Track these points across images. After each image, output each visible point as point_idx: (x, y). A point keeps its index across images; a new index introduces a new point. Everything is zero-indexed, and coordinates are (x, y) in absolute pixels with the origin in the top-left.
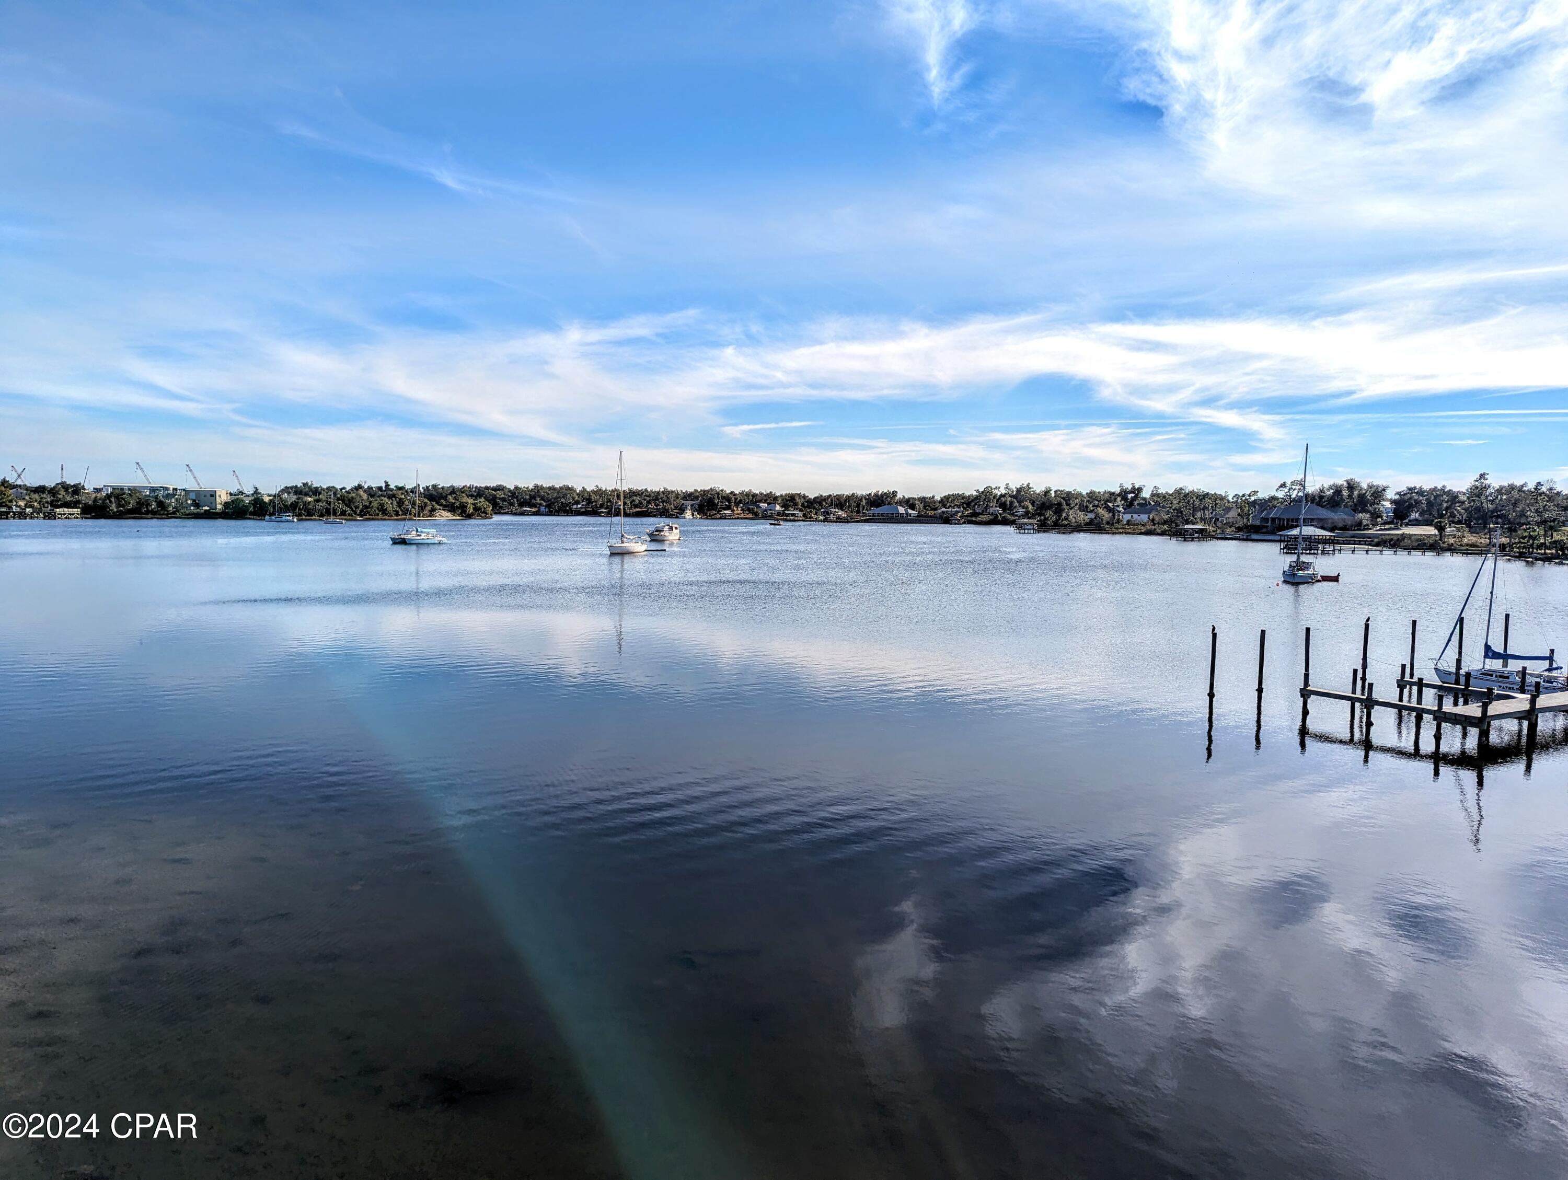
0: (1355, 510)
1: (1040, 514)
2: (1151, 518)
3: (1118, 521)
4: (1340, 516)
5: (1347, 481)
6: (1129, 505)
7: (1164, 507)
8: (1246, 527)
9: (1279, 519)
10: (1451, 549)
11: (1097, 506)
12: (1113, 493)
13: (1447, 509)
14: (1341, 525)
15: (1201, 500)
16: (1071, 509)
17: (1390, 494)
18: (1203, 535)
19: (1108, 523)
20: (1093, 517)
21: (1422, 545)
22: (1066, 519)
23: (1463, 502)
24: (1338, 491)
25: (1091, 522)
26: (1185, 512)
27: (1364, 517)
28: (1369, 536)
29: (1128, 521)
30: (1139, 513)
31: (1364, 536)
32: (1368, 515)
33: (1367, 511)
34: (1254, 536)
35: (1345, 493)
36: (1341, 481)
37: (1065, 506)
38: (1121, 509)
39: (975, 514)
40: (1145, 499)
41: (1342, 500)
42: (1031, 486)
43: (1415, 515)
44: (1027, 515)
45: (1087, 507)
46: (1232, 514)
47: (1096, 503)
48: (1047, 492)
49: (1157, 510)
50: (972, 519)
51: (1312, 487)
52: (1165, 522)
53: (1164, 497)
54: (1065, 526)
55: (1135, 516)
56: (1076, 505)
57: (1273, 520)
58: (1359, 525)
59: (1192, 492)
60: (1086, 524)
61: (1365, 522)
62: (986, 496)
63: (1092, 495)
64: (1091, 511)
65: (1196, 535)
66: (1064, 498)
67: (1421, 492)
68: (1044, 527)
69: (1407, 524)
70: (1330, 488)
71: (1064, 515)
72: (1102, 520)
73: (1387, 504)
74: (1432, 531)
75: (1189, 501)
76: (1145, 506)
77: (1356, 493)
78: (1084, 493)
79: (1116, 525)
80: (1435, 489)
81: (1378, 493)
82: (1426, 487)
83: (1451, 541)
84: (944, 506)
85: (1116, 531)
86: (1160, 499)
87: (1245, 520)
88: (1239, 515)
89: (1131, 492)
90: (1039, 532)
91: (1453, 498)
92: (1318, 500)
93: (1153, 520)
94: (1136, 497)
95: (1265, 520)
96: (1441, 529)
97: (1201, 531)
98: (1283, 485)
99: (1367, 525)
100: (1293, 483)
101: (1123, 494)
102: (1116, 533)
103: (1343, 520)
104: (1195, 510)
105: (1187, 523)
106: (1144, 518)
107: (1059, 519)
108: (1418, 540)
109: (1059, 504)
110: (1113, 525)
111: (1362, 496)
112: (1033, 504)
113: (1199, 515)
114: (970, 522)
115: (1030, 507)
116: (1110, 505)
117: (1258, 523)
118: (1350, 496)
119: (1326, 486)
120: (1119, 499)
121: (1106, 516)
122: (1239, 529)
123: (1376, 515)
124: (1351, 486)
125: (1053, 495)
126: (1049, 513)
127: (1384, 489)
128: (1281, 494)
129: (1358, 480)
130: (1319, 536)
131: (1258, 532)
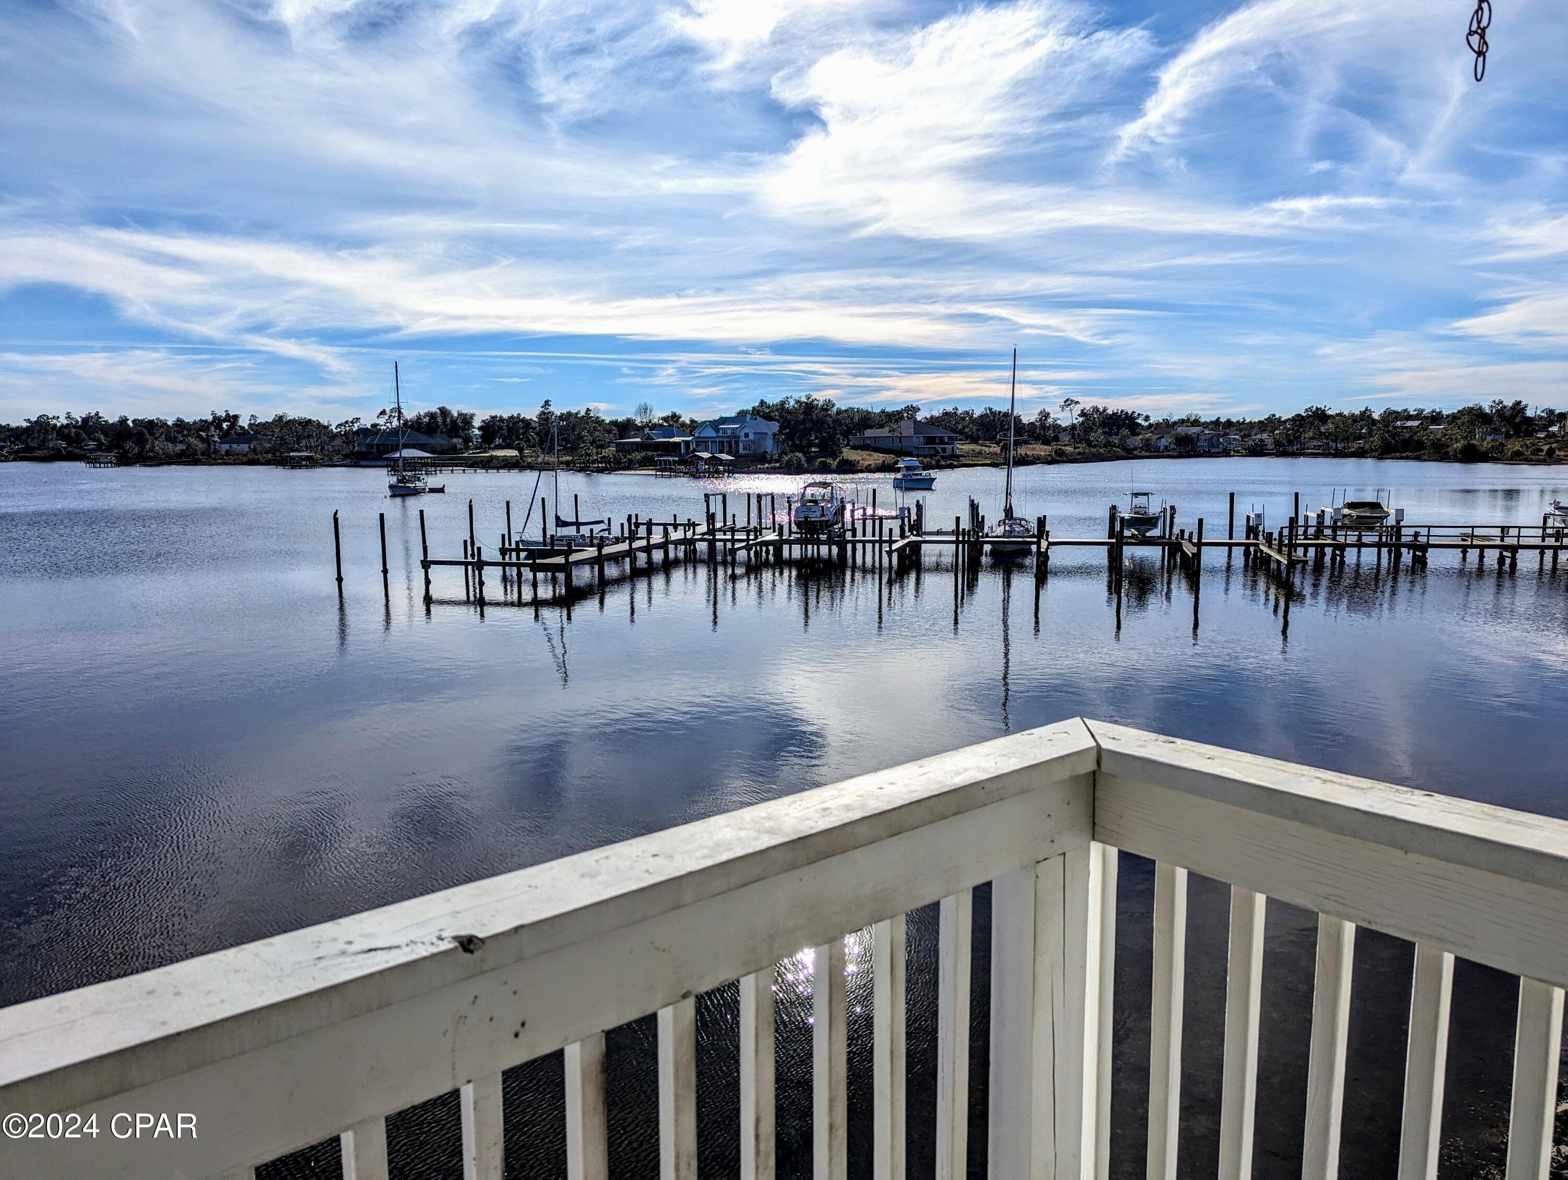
0: (451, 437)
1: (119, 446)
2: (252, 447)
3: (216, 452)
4: (438, 440)
5: (440, 409)
6: (225, 436)
7: (265, 435)
8: (352, 453)
9: (383, 445)
10: (530, 467)
11: (188, 436)
12: (206, 421)
13: (523, 434)
14: (439, 449)
15: (303, 427)
16: (156, 439)
17: (477, 423)
18: (311, 463)
19: (203, 454)
20: (184, 447)
21: (507, 465)
22: (152, 450)
23: (535, 428)
24: (432, 416)
25: (183, 453)
26: (289, 439)
27: (458, 441)
28: (465, 458)
29: (227, 452)
30: (238, 443)
31: (461, 458)
32: (461, 440)
33: (460, 437)
34: (362, 463)
35: (440, 420)
36: (434, 409)
37: (148, 436)
38: (216, 439)
39: (31, 449)
40: (242, 428)
41: (438, 426)
42: (100, 415)
43: (498, 441)
44: (99, 448)
45: (175, 438)
46: (338, 442)
47: (185, 432)
48: (123, 421)
49: (258, 439)
50: (25, 455)
51: (410, 414)
52: (268, 452)
53: (265, 425)
54: (152, 459)
55: (234, 446)
56: (162, 434)
57: (378, 445)
58: (454, 449)
59: (294, 421)
60: (177, 456)
61: (459, 446)
62: (40, 427)
63: (180, 425)
64: (181, 442)
65: (304, 463)
66: (146, 428)
67: (502, 420)
68: (124, 460)
69: (493, 449)
70: (426, 415)
71: (148, 447)
72: (196, 450)
73: (477, 432)
74: (513, 453)
75: (291, 429)
76: (244, 435)
77: (448, 420)
78: (170, 423)
79: (213, 456)
80: (512, 417)
81: (466, 420)
82: (505, 416)
83: (530, 460)
85: (213, 462)
86: (259, 429)
87: (351, 447)
88: (344, 442)
89: (225, 420)
90: (119, 465)
91: (527, 423)
92: (417, 426)
93: (254, 450)
94: (232, 426)
95: (370, 446)
96: (520, 450)
97: (308, 458)
98: (383, 413)
99: (461, 449)
100: (392, 411)
101: (217, 421)
102: (213, 464)
103: (441, 445)
104: (299, 439)
105: (294, 451)
106: (245, 447)
107: (143, 450)
108: (504, 460)
109: (141, 434)
110: (209, 455)
111: (454, 422)
112: (106, 435)
113: (303, 443)
114: (23, 459)
115: (102, 437)
116: (203, 434)
117: (364, 449)
118: (444, 421)
119: (422, 413)
120: (212, 429)
121: (200, 446)
122: (346, 456)
123: (467, 440)
124: (444, 412)
125: (131, 425)
126: (128, 445)
127: (472, 416)
128: (381, 421)
129: (449, 407)
130: (421, 458)
131: (365, 459)
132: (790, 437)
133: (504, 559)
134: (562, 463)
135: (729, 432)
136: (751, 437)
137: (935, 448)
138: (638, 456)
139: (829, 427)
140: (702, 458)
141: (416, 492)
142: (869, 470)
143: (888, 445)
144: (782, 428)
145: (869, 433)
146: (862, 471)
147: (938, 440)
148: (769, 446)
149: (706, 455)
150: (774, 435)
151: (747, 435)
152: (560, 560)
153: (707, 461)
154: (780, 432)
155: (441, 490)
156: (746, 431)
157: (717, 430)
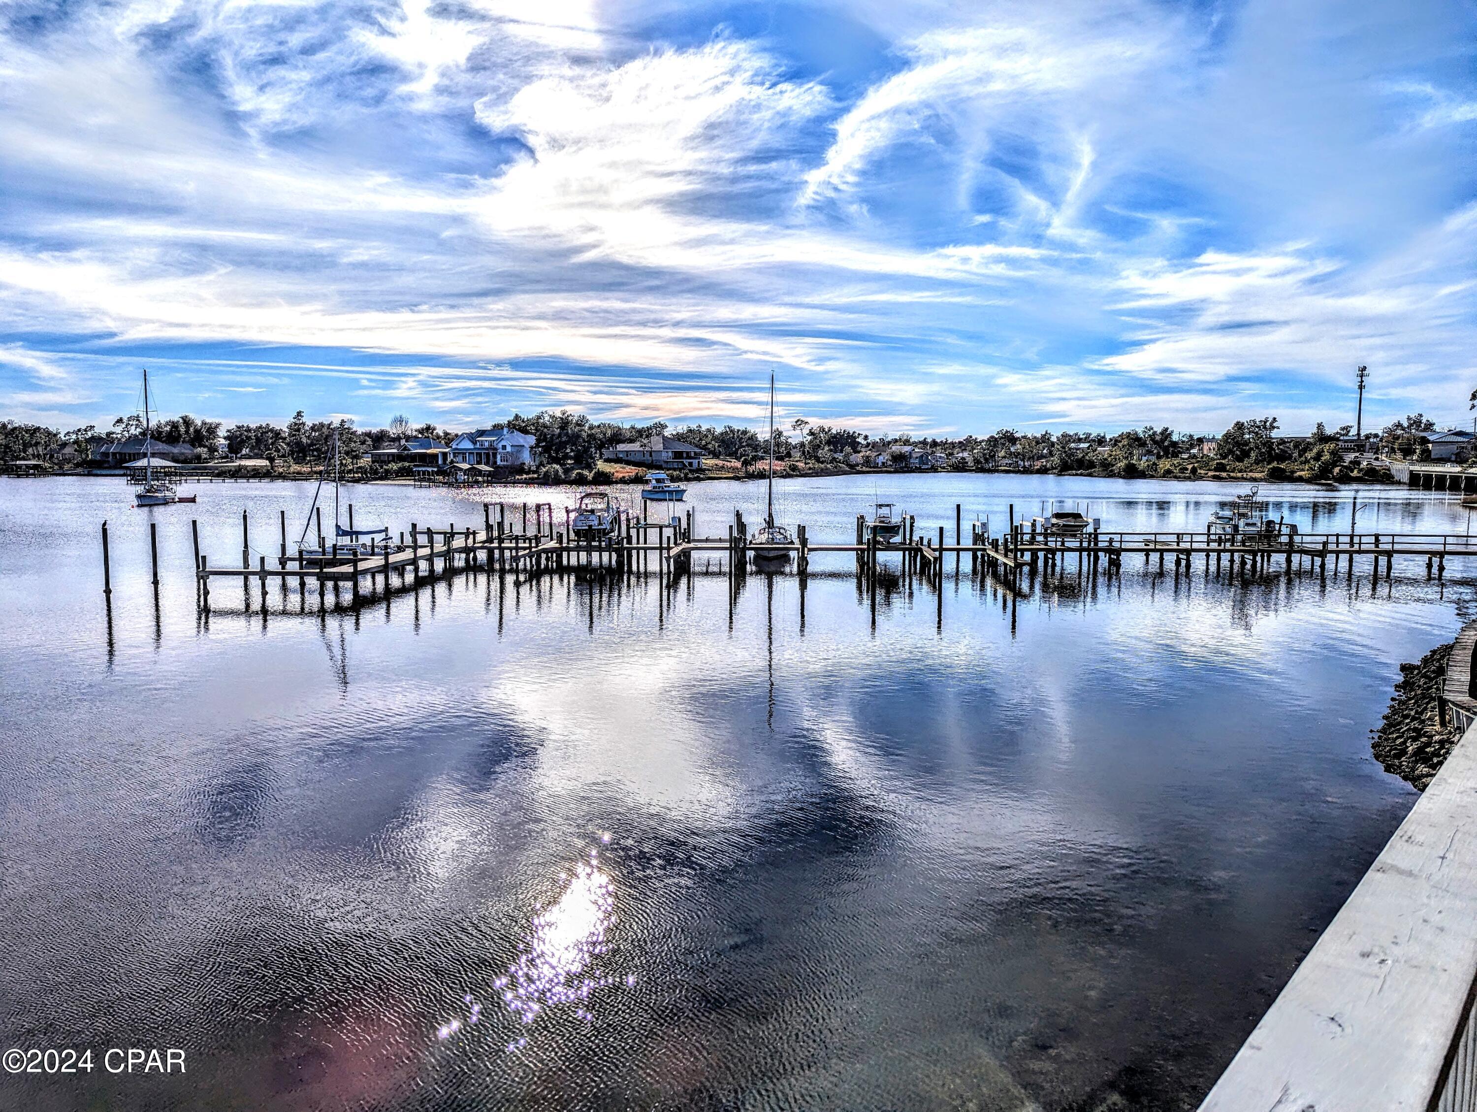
0: (194, 446)
4: (180, 449)
5: (182, 418)
8: (86, 462)
9: (120, 453)
10: (282, 477)
13: (272, 444)
14: (182, 458)
15: (31, 434)
17: (222, 432)
18: (39, 471)
21: (256, 474)
23: (285, 439)
24: (174, 426)
26: (14, 446)
27: (202, 451)
28: (210, 468)
31: (205, 468)
32: (205, 450)
33: (205, 446)
34: (95, 472)
35: (182, 429)
36: (176, 418)
41: (180, 436)
43: (245, 451)
46: (68, 450)
51: (149, 423)
57: (114, 454)
58: (198, 458)
59: (20, 427)
61: (204, 456)
65: (31, 472)
67: (249, 430)
69: (240, 458)
70: (167, 424)
73: (223, 441)
74: (265, 463)
75: (17, 436)
77: (192, 429)
80: (260, 427)
81: (212, 430)
82: (253, 426)
83: (281, 470)
87: (84, 456)
88: (75, 450)
91: (277, 434)
92: (157, 435)
95: (106, 454)
96: (271, 460)
97: (35, 467)
98: (120, 421)
99: (206, 459)
100: (129, 419)
103: (184, 454)
104: (26, 445)
105: (20, 460)
108: (254, 470)
111: (197, 432)
113: (30, 451)
117: (98, 458)
118: (187, 432)
119: (163, 422)
122: (78, 465)
123: (212, 449)
124: (187, 422)
127: (218, 425)
128: (118, 429)
129: (192, 416)
130: (165, 467)
131: (99, 468)
132: (546, 450)
133: (283, 568)
134: (316, 473)
135: (487, 444)
136: (509, 449)
137: (682, 462)
138: (394, 466)
139: (584, 441)
140: (461, 469)
141: (166, 502)
142: (623, 481)
143: (639, 458)
144: (539, 441)
145: (621, 447)
146: (616, 483)
147: (685, 455)
148: (526, 458)
149: (465, 466)
150: (532, 448)
151: (504, 447)
152: (348, 569)
153: (466, 472)
154: (537, 445)
155: (193, 500)
156: (503, 443)
157: (474, 443)
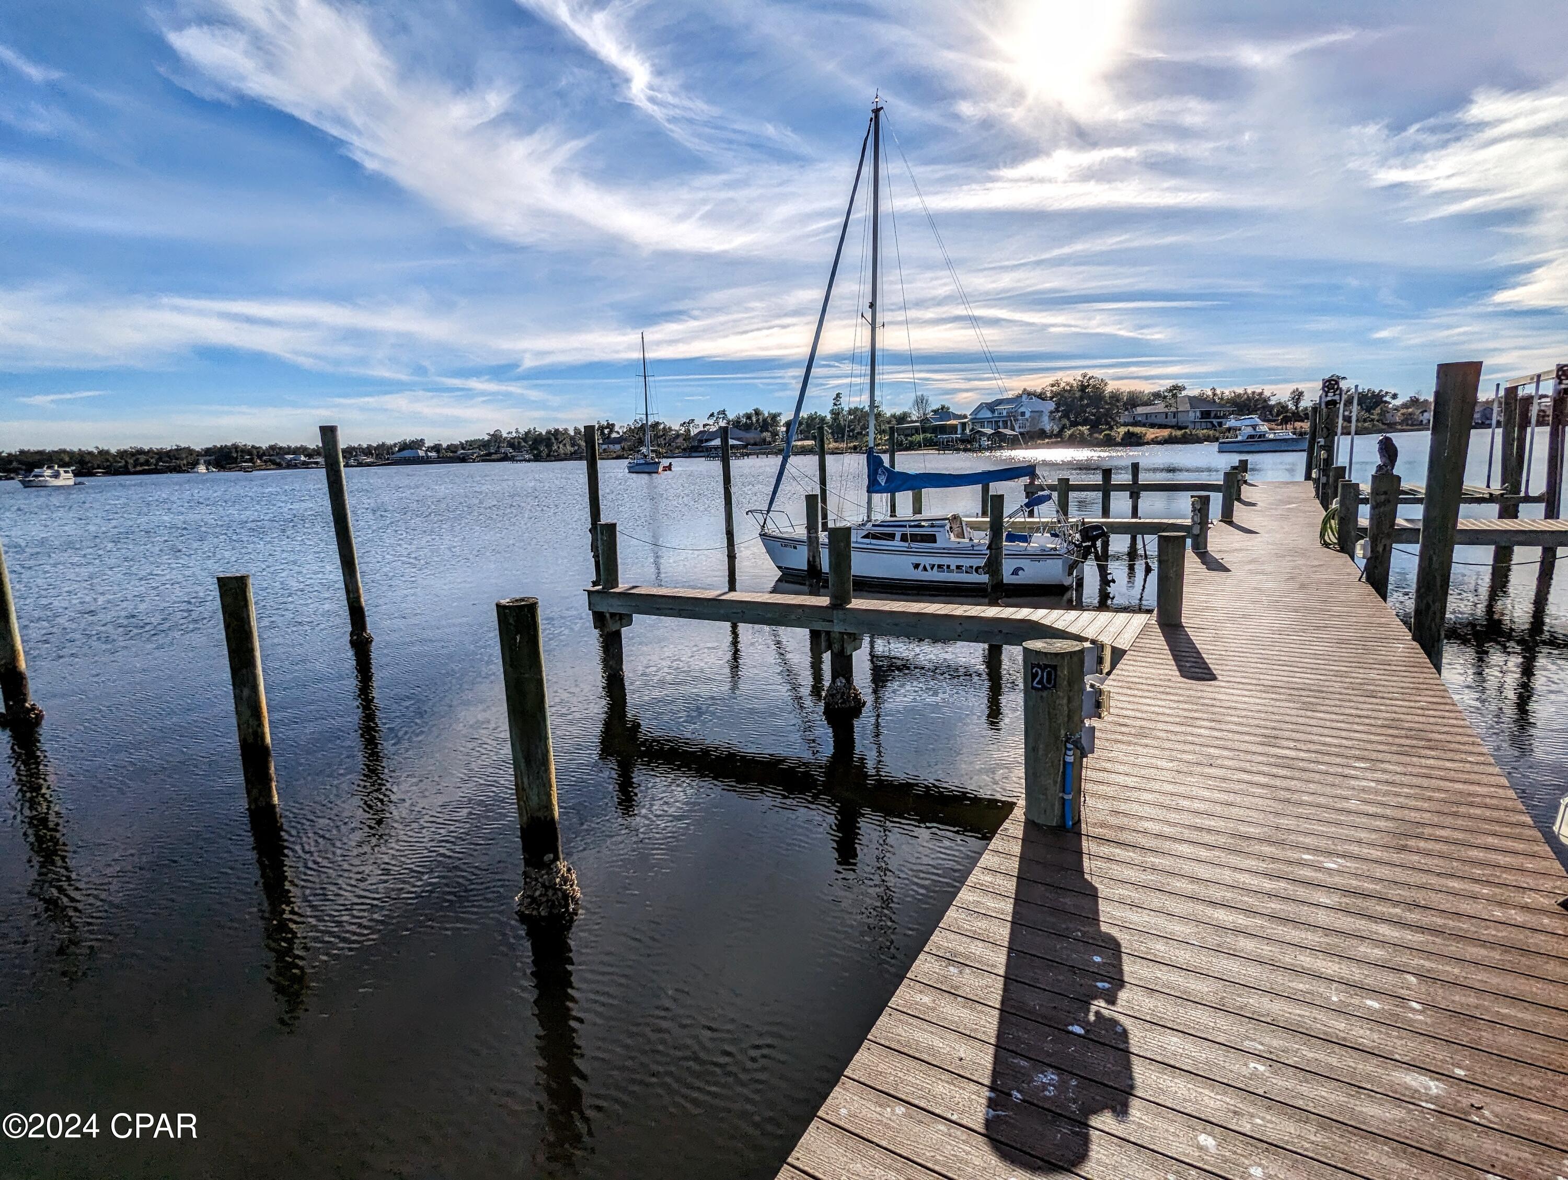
0: (762, 432)
1: (537, 449)
4: (752, 436)
5: (753, 410)
6: (605, 439)
7: (629, 437)
8: (690, 448)
11: (580, 440)
14: (752, 441)
15: (654, 430)
16: (559, 444)
17: (784, 419)
20: (578, 449)
24: (749, 417)
25: (575, 452)
27: (767, 435)
28: (768, 448)
29: (606, 450)
30: (614, 444)
32: (769, 434)
34: (694, 454)
35: (754, 419)
36: (750, 410)
37: (553, 442)
38: (600, 441)
39: (490, 454)
40: (616, 433)
41: (752, 423)
45: (572, 441)
46: (680, 440)
49: (626, 440)
50: (487, 458)
51: (732, 416)
52: (630, 449)
54: (555, 458)
55: (611, 446)
56: (563, 440)
58: (763, 441)
60: (572, 454)
61: (768, 439)
62: (496, 438)
64: (575, 444)
66: (552, 436)
68: (537, 458)
70: (744, 415)
71: (554, 448)
74: (810, 442)
76: (616, 439)
77: (760, 418)
81: (775, 419)
84: (463, 448)
86: (626, 433)
87: (689, 444)
88: (684, 440)
89: (606, 428)
90: (534, 462)
91: (821, 419)
92: (736, 424)
93: (621, 448)
94: (611, 431)
95: (701, 441)
98: (712, 415)
99: (769, 442)
100: (719, 413)
101: (601, 428)
103: (754, 438)
106: (617, 447)
107: (550, 451)
109: (550, 439)
111: (765, 420)
114: (483, 461)
118: (758, 420)
119: (741, 414)
122: (684, 450)
123: (774, 434)
124: (757, 413)
126: (542, 447)
127: (779, 414)
128: (711, 422)
129: (761, 409)
131: (696, 451)
132: (1066, 415)
134: (850, 448)
135: (1005, 414)
136: (1028, 415)
137: (1212, 422)
138: (920, 437)
139: (1106, 403)
140: (984, 434)
142: (1156, 442)
143: (1161, 420)
144: (1058, 405)
145: (1140, 410)
147: (1212, 415)
148: (1048, 425)
149: (989, 431)
150: (1051, 412)
151: (1023, 414)
153: (989, 437)
154: (1057, 410)
156: (1022, 409)
157: (993, 411)
